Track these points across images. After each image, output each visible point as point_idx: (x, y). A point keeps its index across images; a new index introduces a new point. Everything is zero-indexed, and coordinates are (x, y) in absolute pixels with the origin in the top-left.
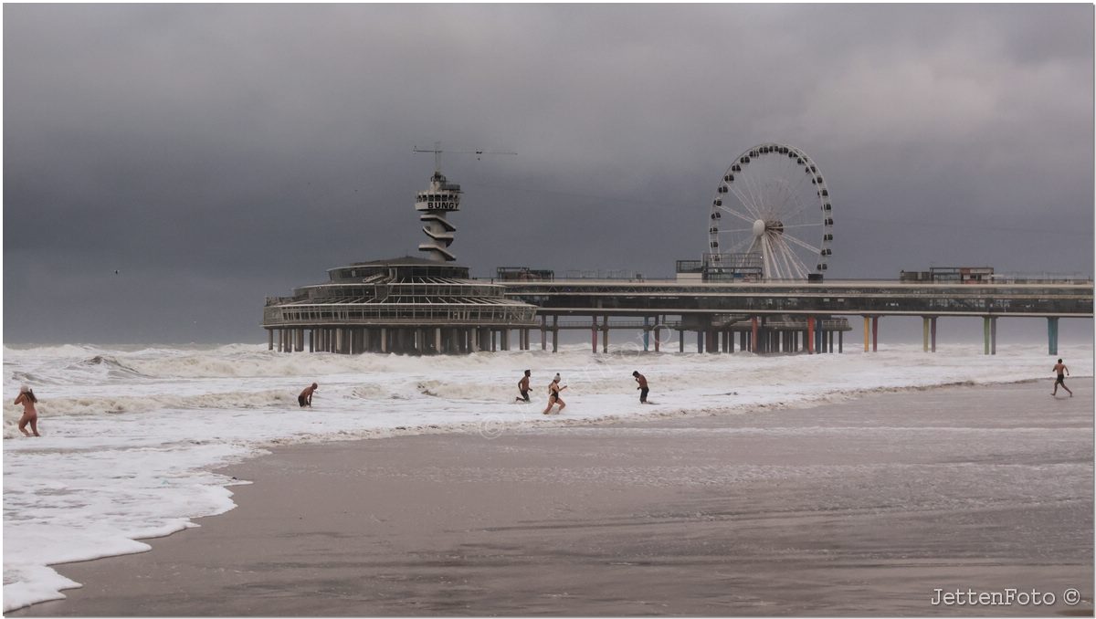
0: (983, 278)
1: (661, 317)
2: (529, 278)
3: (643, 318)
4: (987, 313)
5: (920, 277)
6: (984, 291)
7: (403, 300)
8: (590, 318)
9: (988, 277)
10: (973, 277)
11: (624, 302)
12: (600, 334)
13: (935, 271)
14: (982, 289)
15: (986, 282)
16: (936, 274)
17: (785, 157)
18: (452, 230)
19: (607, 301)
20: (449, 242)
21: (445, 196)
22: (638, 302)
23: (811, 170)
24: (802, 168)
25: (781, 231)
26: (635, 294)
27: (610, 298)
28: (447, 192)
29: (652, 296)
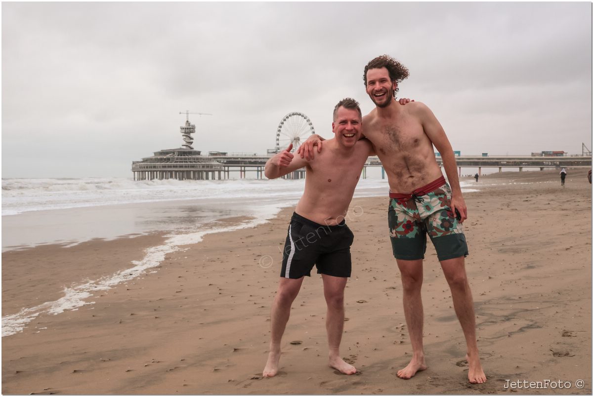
2: (220, 155)
7: (180, 162)
11: (250, 163)
12: (243, 173)
17: (300, 116)
18: (193, 139)
19: (245, 163)
20: (191, 143)
21: (190, 128)
22: (255, 163)
23: (308, 121)
24: (306, 120)
25: (299, 140)
26: (254, 160)
27: (246, 161)
28: (190, 127)
29: (260, 160)
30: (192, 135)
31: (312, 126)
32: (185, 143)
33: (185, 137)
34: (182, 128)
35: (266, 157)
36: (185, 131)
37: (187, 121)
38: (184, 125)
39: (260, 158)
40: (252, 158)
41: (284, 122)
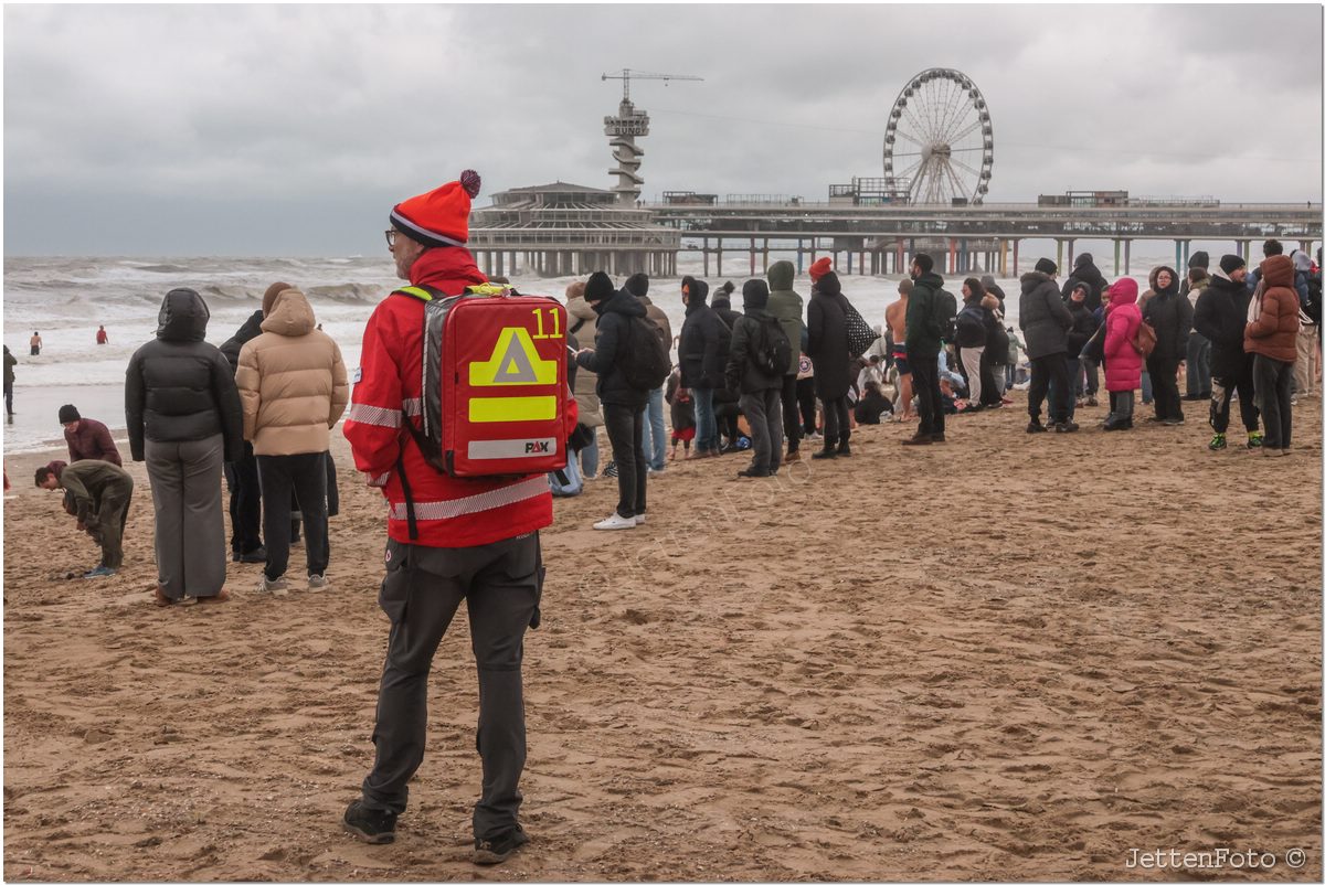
0: (1116, 201)
1: (816, 239)
2: (694, 202)
3: (797, 241)
4: (1116, 236)
5: (1057, 201)
6: (1116, 215)
8: (748, 241)
9: (1122, 201)
10: (1107, 200)
11: (781, 226)
13: (1073, 195)
14: (1113, 213)
15: (1119, 205)
16: (1075, 198)
17: (952, 82)
18: (640, 154)
19: (764, 225)
20: (637, 165)
21: (631, 122)
22: (793, 226)
23: (975, 94)
24: (966, 92)
25: (948, 154)
26: (793, 218)
27: (767, 222)
28: (632, 118)
29: (807, 218)
30: (638, 142)
31: (984, 110)
32: (616, 166)
33: (617, 148)
34: (609, 122)
35: (826, 207)
36: (617, 130)
37: (626, 101)
38: (615, 113)
39: (810, 213)
40: (790, 213)
41: (909, 100)
